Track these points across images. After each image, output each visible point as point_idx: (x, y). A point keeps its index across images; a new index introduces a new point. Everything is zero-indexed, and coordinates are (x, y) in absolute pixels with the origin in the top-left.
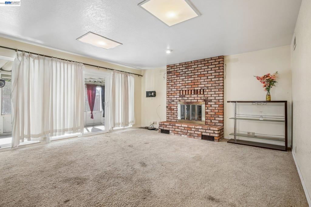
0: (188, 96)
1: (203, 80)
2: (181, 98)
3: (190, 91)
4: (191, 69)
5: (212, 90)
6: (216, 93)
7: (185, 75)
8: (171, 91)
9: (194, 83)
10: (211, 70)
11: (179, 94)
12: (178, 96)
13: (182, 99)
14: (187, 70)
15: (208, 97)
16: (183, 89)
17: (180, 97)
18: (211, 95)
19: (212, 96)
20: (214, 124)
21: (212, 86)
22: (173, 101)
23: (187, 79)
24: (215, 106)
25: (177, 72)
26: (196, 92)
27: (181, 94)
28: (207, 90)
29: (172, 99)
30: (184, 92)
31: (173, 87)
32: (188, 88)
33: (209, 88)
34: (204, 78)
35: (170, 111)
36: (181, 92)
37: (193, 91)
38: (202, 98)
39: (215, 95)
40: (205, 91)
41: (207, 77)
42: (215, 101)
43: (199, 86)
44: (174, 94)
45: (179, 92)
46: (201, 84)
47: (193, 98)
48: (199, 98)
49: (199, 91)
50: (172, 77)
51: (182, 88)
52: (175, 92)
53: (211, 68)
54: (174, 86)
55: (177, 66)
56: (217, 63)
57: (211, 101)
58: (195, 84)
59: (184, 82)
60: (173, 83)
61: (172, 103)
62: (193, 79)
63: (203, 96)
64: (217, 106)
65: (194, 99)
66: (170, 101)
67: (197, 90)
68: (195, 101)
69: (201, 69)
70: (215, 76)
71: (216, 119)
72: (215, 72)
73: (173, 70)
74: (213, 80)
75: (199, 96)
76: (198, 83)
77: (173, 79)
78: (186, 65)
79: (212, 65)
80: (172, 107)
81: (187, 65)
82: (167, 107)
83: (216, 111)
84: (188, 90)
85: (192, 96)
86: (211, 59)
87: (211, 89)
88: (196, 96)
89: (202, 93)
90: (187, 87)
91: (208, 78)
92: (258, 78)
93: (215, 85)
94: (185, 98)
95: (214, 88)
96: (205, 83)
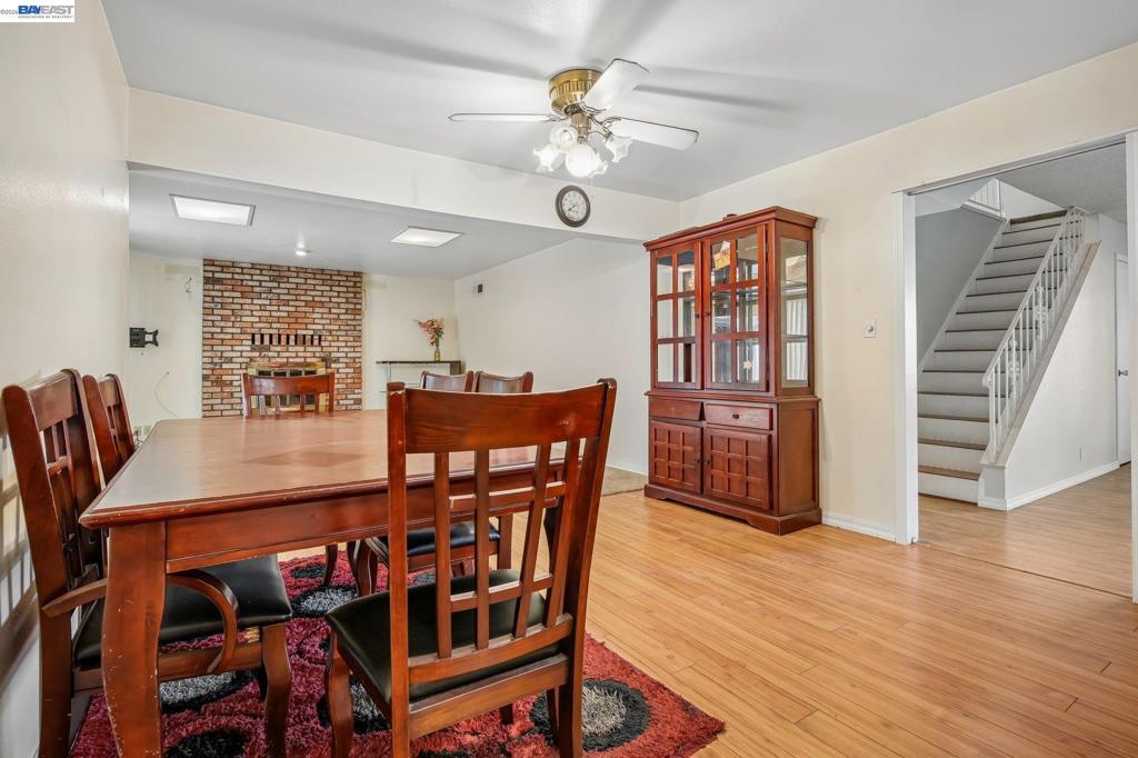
0: (279, 349)
1: (319, 316)
2: (257, 354)
3: (284, 338)
4: (288, 286)
5: (341, 339)
6: (349, 344)
7: (270, 296)
8: (222, 333)
9: (295, 318)
10: (339, 297)
11: (250, 343)
12: (249, 348)
13: (260, 356)
14: (276, 285)
15: (330, 353)
16: (263, 331)
17: (253, 350)
18: (338, 348)
19: (341, 350)
20: (344, 408)
21: (340, 330)
22: (230, 360)
23: (276, 308)
24: (347, 370)
25: (242, 285)
26: (300, 340)
27: (257, 342)
28: (330, 338)
29: (225, 354)
30: (267, 339)
31: (231, 324)
32: (279, 329)
33: (334, 333)
34: (321, 310)
35: (219, 390)
36: (258, 337)
37: (292, 338)
38: (317, 355)
39: (346, 350)
40: (323, 338)
41: (330, 308)
42: (345, 360)
43: (310, 326)
44: (234, 342)
45: (250, 337)
46: (314, 324)
47: (294, 355)
48: (308, 354)
49: (308, 338)
50: (226, 294)
51: (260, 329)
52: (236, 336)
53: (339, 292)
54: (233, 319)
55: (242, 268)
56: (352, 284)
57: (337, 360)
58: (300, 320)
59: (267, 314)
60: (230, 313)
61: (224, 366)
62: (293, 309)
63: (319, 349)
64: (352, 371)
65: (297, 357)
66: (216, 360)
67: (304, 336)
68: (298, 360)
69: (314, 290)
70: (347, 309)
71: (350, 396)
72: (347, 302)
73: (229, 276)
74: (342, 317)
75: (311, 349)
76: (306, 321)
77: (231, 300)
78: (271, 273)
79: (339, 286)
80: (224, 378)
81: (277, 273)
82: (205, 378)
83: (350, 381)
84: (280, 336)
85: (291, 349)
86: (339, 273)
87: (338, 336)
88: (302, 349)
89: (316, 342)
90: (274, 325)
91: (330, 313)
92: (420, 323)
93: (346, 328)
94: (270, 354)
95: (344, 333)
96: (324, 321)
